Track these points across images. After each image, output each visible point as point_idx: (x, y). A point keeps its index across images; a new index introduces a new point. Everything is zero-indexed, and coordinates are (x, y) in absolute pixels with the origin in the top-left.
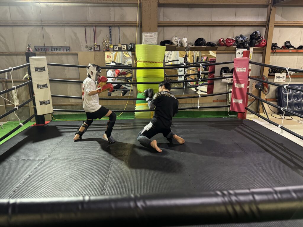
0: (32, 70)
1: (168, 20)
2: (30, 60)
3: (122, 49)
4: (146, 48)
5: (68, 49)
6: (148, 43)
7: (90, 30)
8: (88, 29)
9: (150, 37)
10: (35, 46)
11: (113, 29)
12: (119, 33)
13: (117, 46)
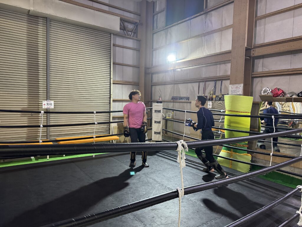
0: (153, 111)
1: (267, 70)
2: (153, 105)
3: (222, 99)
4: (231, 98)
5: (188, 98)
6: (233, 94)
7: (202, 84)
8: (201, 84)
9: (236, 88)
10: (172, 97)
11: (218, 82)
12: (221, 86)
13: (218, 96)
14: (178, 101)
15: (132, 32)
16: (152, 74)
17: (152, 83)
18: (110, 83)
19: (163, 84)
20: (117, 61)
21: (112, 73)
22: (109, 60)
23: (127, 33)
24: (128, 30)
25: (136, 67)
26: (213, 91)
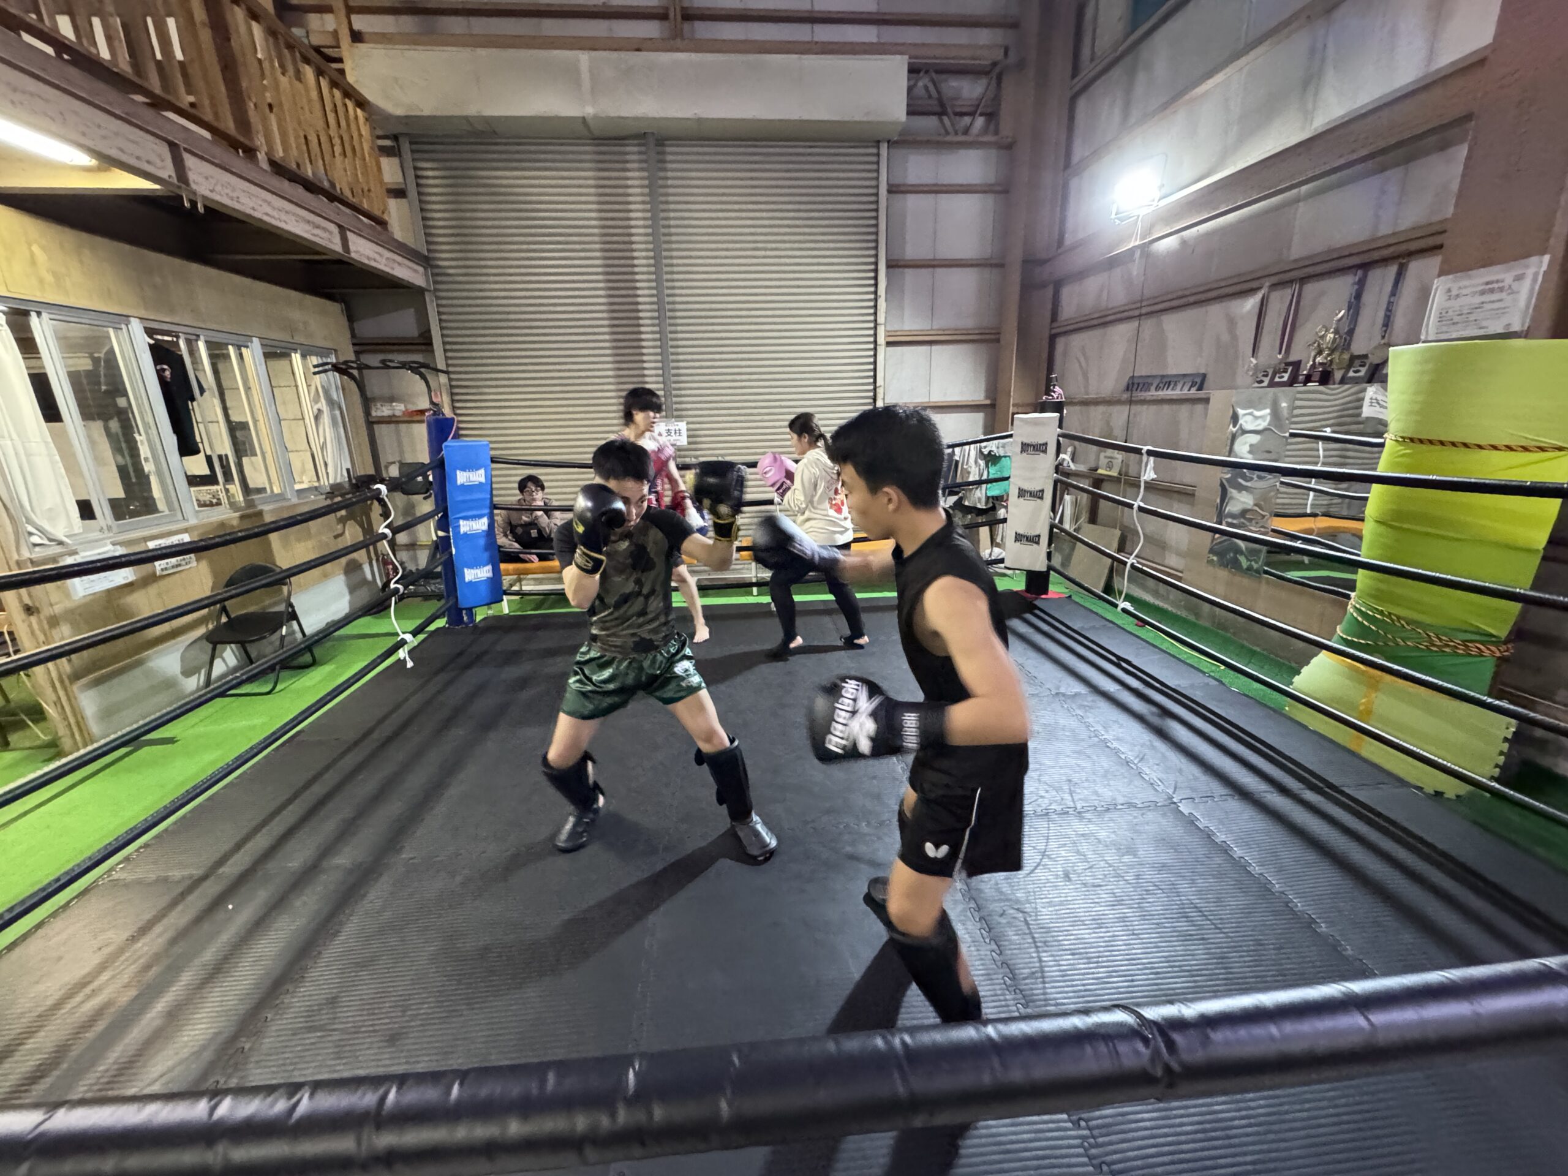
0: (1016, 449)
2: (1016, 422)
4: (1430, 362)
5: (1200, 380)
6: (1454, 336)
8: (1273, 298)
10: (1131, 378)
11: (1374, 275)
12: (1393, 293)
13: (1366, 356)
14: (1153, 393)
15: (972, 114)
16: (1058, 285)
17: (1055, 325)
18: (875, 342)
19: (1095, 322)
20: (911, 252)
21: (882, 304)
22: (873, 252)
23: (953, 125)
24: (958, 110)
25: (992, 265)
26: (1336, 332)
